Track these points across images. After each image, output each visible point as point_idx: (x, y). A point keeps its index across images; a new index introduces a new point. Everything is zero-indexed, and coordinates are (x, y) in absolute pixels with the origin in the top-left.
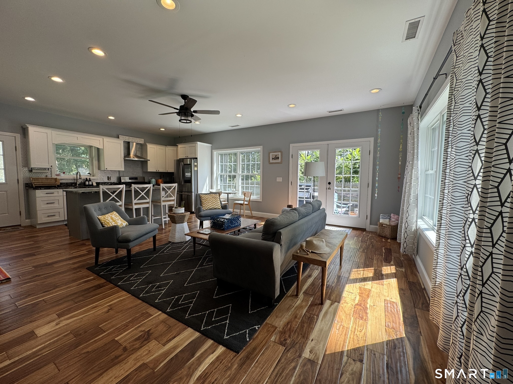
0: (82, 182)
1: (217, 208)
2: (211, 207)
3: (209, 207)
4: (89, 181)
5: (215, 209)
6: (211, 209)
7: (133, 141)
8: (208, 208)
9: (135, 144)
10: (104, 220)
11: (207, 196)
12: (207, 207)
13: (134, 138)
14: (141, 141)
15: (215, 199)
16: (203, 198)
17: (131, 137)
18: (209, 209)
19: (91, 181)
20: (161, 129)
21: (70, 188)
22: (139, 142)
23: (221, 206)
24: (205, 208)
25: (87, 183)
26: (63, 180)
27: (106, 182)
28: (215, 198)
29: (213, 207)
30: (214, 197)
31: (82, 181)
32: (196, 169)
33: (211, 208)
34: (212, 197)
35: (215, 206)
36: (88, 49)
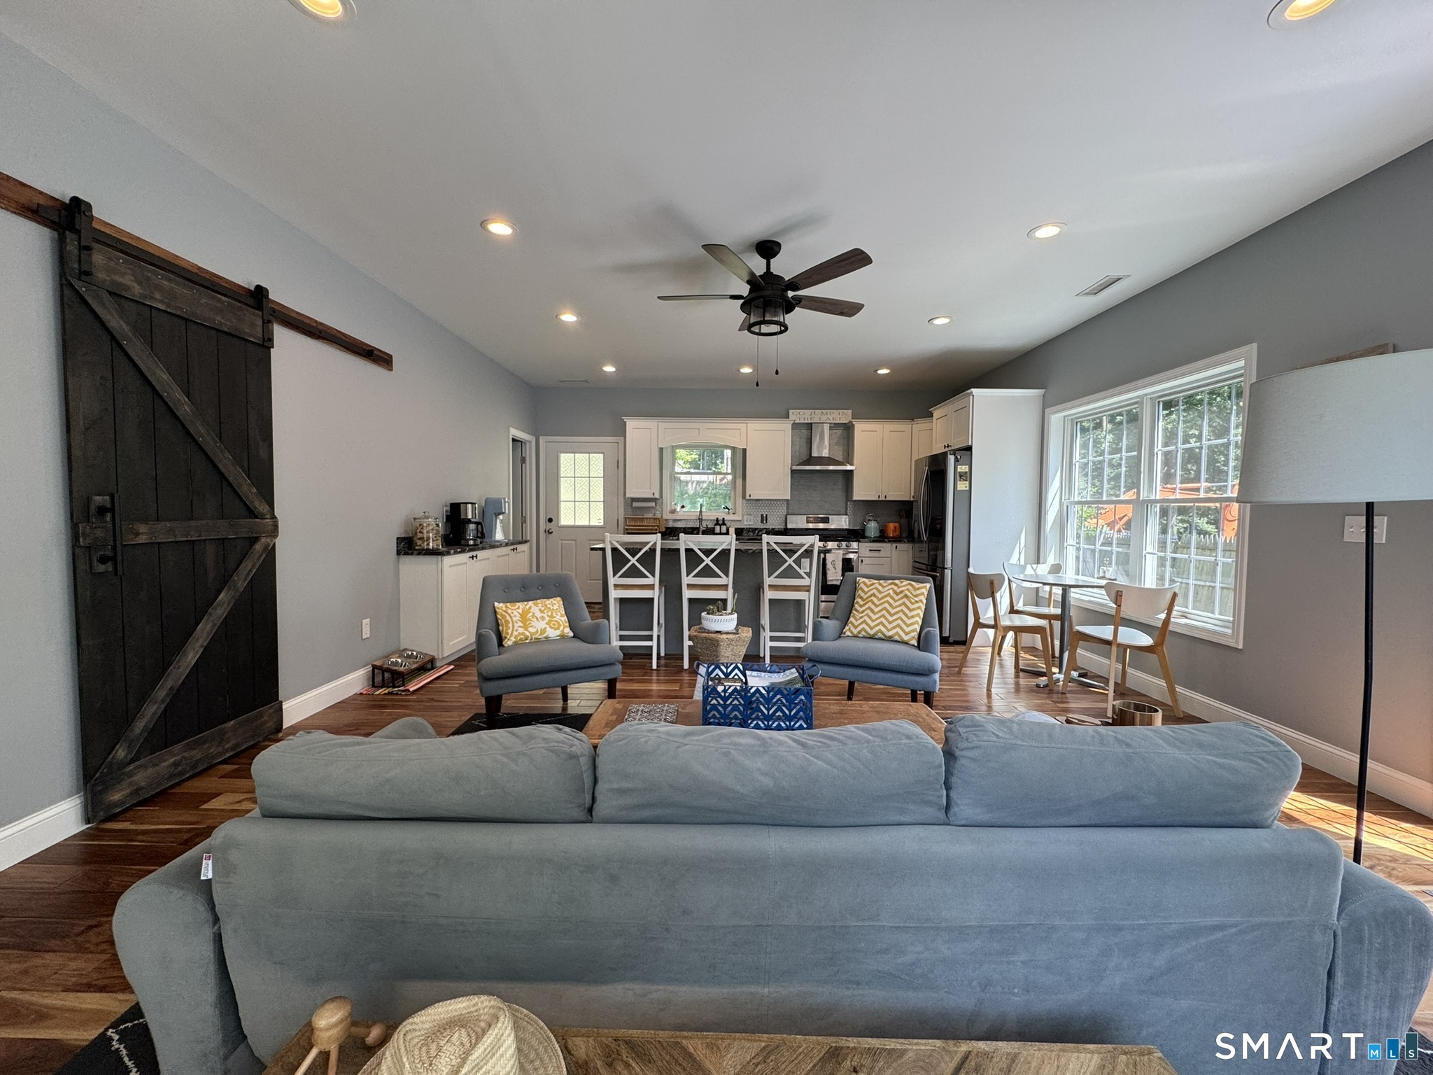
0: (709, 526)
1: (897, 638)
2: (872, 629)
3: (863, 629)
4: (720, 525)
5: (889, 639)
6: (872, 638)
7: (824, 419)
8: (859, 632)
9: (826, 427)
10: (504, 613)
11: (877, 585)
12: (859, 629)
13: (824, 411)
14: (843, 416)
15: (905, 600)
16: (860, 592)
17: (817, 411)
18: (864, 637)
19: (725, 525)
20: (880, 372)
21: (671, 538)
22: (838, 419)
23: (915, 634)
24: (852, 628)
25: (717, 529)
26: (679, 523)
27: (757, 529)
28: (906, 596)
29: (880, 631)
30: (901, 592)
31: (708, 523)
32: (962, 486)
33: (872, 632)
34: (895, 592)
35: (889, 630)
36: (481, 225)
